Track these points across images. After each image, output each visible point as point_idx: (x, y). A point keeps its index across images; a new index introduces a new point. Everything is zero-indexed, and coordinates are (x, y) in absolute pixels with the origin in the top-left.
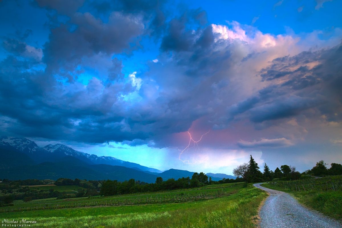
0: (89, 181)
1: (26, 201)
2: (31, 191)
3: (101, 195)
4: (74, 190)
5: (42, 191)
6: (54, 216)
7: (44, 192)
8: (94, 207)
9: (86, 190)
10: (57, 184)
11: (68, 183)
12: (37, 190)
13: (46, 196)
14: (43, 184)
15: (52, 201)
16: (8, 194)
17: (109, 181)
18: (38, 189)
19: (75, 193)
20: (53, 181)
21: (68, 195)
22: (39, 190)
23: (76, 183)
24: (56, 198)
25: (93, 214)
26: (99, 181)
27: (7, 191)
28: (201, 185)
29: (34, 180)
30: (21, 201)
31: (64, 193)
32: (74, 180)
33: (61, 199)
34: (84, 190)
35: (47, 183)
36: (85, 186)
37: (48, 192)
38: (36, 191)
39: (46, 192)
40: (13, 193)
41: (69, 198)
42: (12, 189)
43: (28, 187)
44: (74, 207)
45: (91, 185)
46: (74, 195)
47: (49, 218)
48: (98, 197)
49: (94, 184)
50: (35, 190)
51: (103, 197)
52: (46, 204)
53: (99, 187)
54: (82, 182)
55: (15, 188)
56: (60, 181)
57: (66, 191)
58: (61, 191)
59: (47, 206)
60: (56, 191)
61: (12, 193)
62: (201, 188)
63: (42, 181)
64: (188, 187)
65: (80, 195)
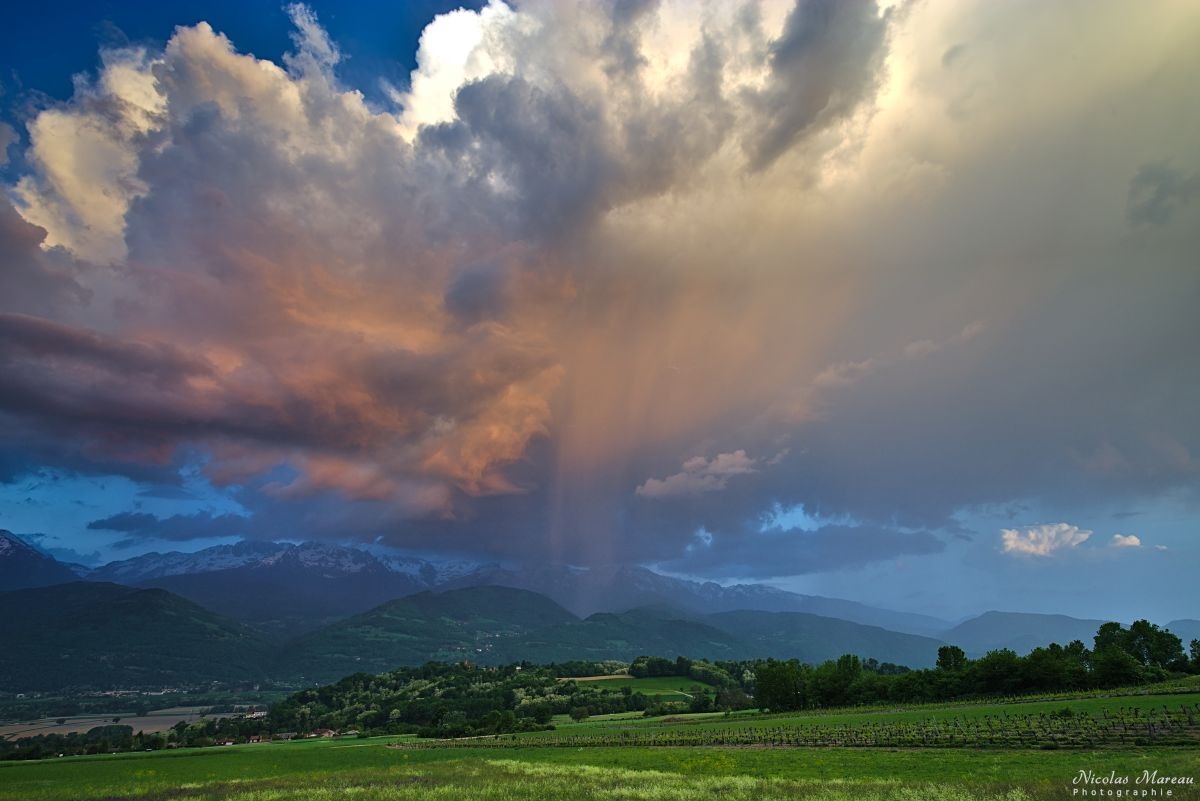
0: (716, 664)
1: (578, 717)
2: (584, 692)
3: (761, 708)
4: (682, 690)
5: (605, 692)
6: (654, 768)
7: (612, 696)
8: (748, 749)
9: (712, 689)
10: (635, 672)
11: (659, 670)
12: (595, 690)
13: (616, 707)
14: (605, 675)
15: (636, 721)
16: (539, 700)
17: (772, 664)
18: (596, 687)
19: (686, 700)
20: (625, 664)
21: (668, 703)
22: (599, 690)
23: (681, 670)
24: (643, 712)
25: (754, 769)
26: (744, 663)
27: (534, 691)
28: (1150, 675)
29: (581, 663)
30: (567, 717)
31: (658, 698)
32: (674, 662)
33: (654, 715)
34: (707, 692)
35: (612, 670)
36: (706, 677)
37: (621, 695)
38: (592, 691)
39: (616, 696)
40: (548, 696)
41: (672, 713)
42: (544, 686)
43: (572, 681)
44: (695, 743)
45: (723, 674)
46: (686, 706)
47: (645, 774)
48: (753, 714)
49: (731, 672)
50: (590, 689)
51: (767, 713)
52: (624, 729)
53: (749, 682)
54: (696, 667)
55: (547, 684)
56: (641, 665)
57: (663, 694)
58: (650, 693)
59: (626, 735)
60: (638, 693)
61: (544, 695)
62: (1155, 687)
63: (601, 665)
64: (1082, 683)
65: (699, 706)
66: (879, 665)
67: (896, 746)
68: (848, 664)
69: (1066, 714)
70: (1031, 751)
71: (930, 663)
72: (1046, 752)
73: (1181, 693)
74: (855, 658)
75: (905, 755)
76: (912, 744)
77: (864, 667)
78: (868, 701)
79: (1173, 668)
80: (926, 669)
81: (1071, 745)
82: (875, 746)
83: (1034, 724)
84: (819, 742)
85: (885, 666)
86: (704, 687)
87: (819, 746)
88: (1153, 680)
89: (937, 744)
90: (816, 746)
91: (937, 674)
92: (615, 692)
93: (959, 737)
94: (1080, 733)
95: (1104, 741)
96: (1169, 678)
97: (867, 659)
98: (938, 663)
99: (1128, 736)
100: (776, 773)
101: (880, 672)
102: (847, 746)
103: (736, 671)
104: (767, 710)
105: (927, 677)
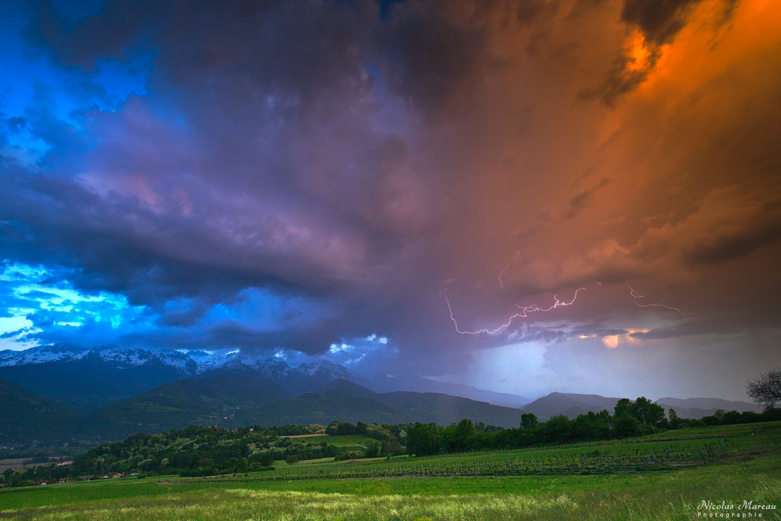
0: (383, 426)
1: (290, 462)
2: (296, 445)
3: (411, 454)
4: (360, 443)
5: (309, 445)
6: (337, 492)
7: (313, 447)
8: (400, 478)
9: (380, 443)
10: (330, 432)
11: (345, 430)
12: (303, 444)
13: (316, 455)
14: (309, 434)
15: (328, 464)
16: (265, 451)
17: (418, 425)
18: (303, 442)
19: (363, 450)
20: (323, 427)
21: (351, 452)
22: (305, 444)
23: (360, 430)
24: (334, 458)
25: (402, 491)
26: (400, 425)
27: (262, 445)
28: (646, 430)
29: (294, 426)
30: (284, 462)
31: (344, 449)
32: (356, 425)
33: (341, 460)
34: (376, 444)
35: (314, 431)
36: (376, 435)
37: (319, 447)
38: (301, 444)
39: (316, 448)
40: (271, 448)
41: (353, 458)
42: (268, 441)
43: (288, 438)
44: (366, 476)
45: (387, 433)
46: (362, 454)
47: (331, 495)
48: (405, 458)
49: (392, 432)
50: (300, 443)
51: (414, 457)
52: (320, 468)
53: (403, 438)
54: (369, 428)
55: (271, 440)
56: (334, 427)
57: (347, 446)
58: (339, 445)
59: (322, 472)
60: (331, 446)
61: (268, 448)
62: (649, 437)
63: (307, 428)
64: (606, 435)
65: (371, 453)
66: (486, 426)
67: (492, 475)
68: (465, 425)
69: (597, 453)
70: (575, 476)
71: (517, 425)
72: (583, 476)
73: (663, 440)
74: (470, 421)
75: (498, 480)
76: (502, 473)
77: (476, 427)
78: (478, 448)
79: (659, 426)
80: (514, 428)
81: (598, 472)
82: (479, 475)
83: (576, 460)
84: (445, 474)
85: (489, 427)
86: (374, 441)
87: (444, 476)
88: (647, 433)
89: (518, 473)
90: (443, 476)
91: (521, 431)
92: (316, 445)
93: (531, 469)
94: (604, 464)
95: (618, 469)
96: (657, 432)
97: (478, 423)
98: (521, 424)
99: (631, 465)
100: (416, 493)
101: (486, 430)
102: (462, 475)
103: (395, 430)
104: (414, 455)
105: (514, 433)
